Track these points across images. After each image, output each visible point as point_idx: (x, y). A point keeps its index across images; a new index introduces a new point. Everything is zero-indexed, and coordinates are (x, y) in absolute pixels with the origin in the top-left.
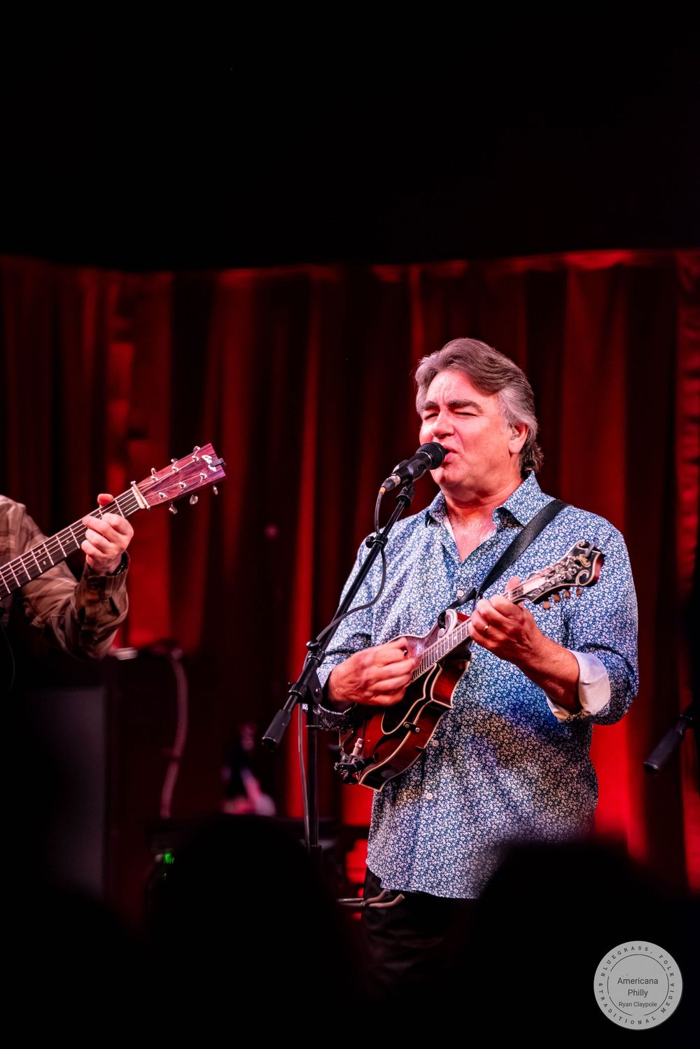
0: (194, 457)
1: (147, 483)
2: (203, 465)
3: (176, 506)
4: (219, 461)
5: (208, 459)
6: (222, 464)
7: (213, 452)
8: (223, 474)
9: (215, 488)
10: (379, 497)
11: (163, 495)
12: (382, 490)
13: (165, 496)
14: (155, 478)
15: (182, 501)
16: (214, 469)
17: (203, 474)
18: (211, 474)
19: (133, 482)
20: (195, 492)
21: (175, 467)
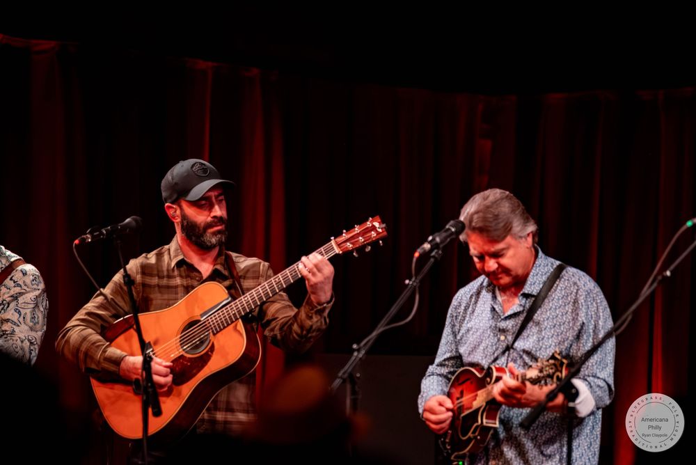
0: (369, 224)
1: (340, 239)
2: (374, 228)
3: (357, 253)
4: (384, 225)
5: (377, 224)
6: (385, 228)
7: (379, 221)
8: (385, 233)
9: (381, 242)
10: (415, 260)
11: (349, 245)
12: (417, 255)
13: (351, 246)
14: (345, 236)
15: (361, 249)
16: (380, 230)
17: (373, 234)
18: (378, 233)
19: (332, 238)
20: (368, 244)
21: (357, 229)
